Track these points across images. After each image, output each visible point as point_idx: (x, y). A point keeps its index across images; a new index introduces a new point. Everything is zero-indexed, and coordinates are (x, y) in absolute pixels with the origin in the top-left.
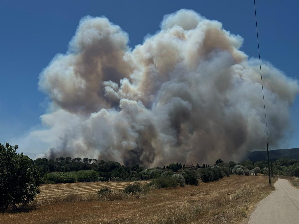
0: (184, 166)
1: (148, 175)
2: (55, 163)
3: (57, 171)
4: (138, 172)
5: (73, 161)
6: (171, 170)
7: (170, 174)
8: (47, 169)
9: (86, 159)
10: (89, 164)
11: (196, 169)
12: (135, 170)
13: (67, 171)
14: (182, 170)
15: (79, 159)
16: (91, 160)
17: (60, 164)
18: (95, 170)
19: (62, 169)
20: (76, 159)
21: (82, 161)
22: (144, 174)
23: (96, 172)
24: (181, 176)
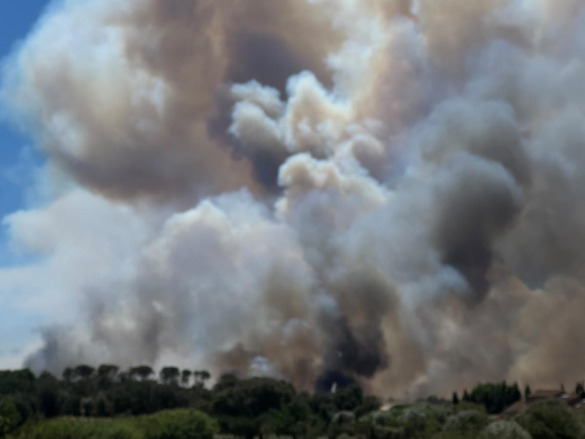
0: (528, 391)
1: (396, 425)
2: (62, 385)
3: (68, 413)
4: (359, 414)
5: (123, 377)
6: (482, 407)
7: (477, 424)
8: (33, 407)
9: (170, 372)
10: (183, 389)
11: (572, 403)
12: (349, 408)
13: (103, 412)
14: (521, 407)
15: (145, 371)
16: (187, 373)
17: (80, 390)
18: (204, 409)
19: (88, 407)
20: (134, 371)
21: (156, 376)
22: (381, 421)
23: (204, 416)
24: (519, 429)
